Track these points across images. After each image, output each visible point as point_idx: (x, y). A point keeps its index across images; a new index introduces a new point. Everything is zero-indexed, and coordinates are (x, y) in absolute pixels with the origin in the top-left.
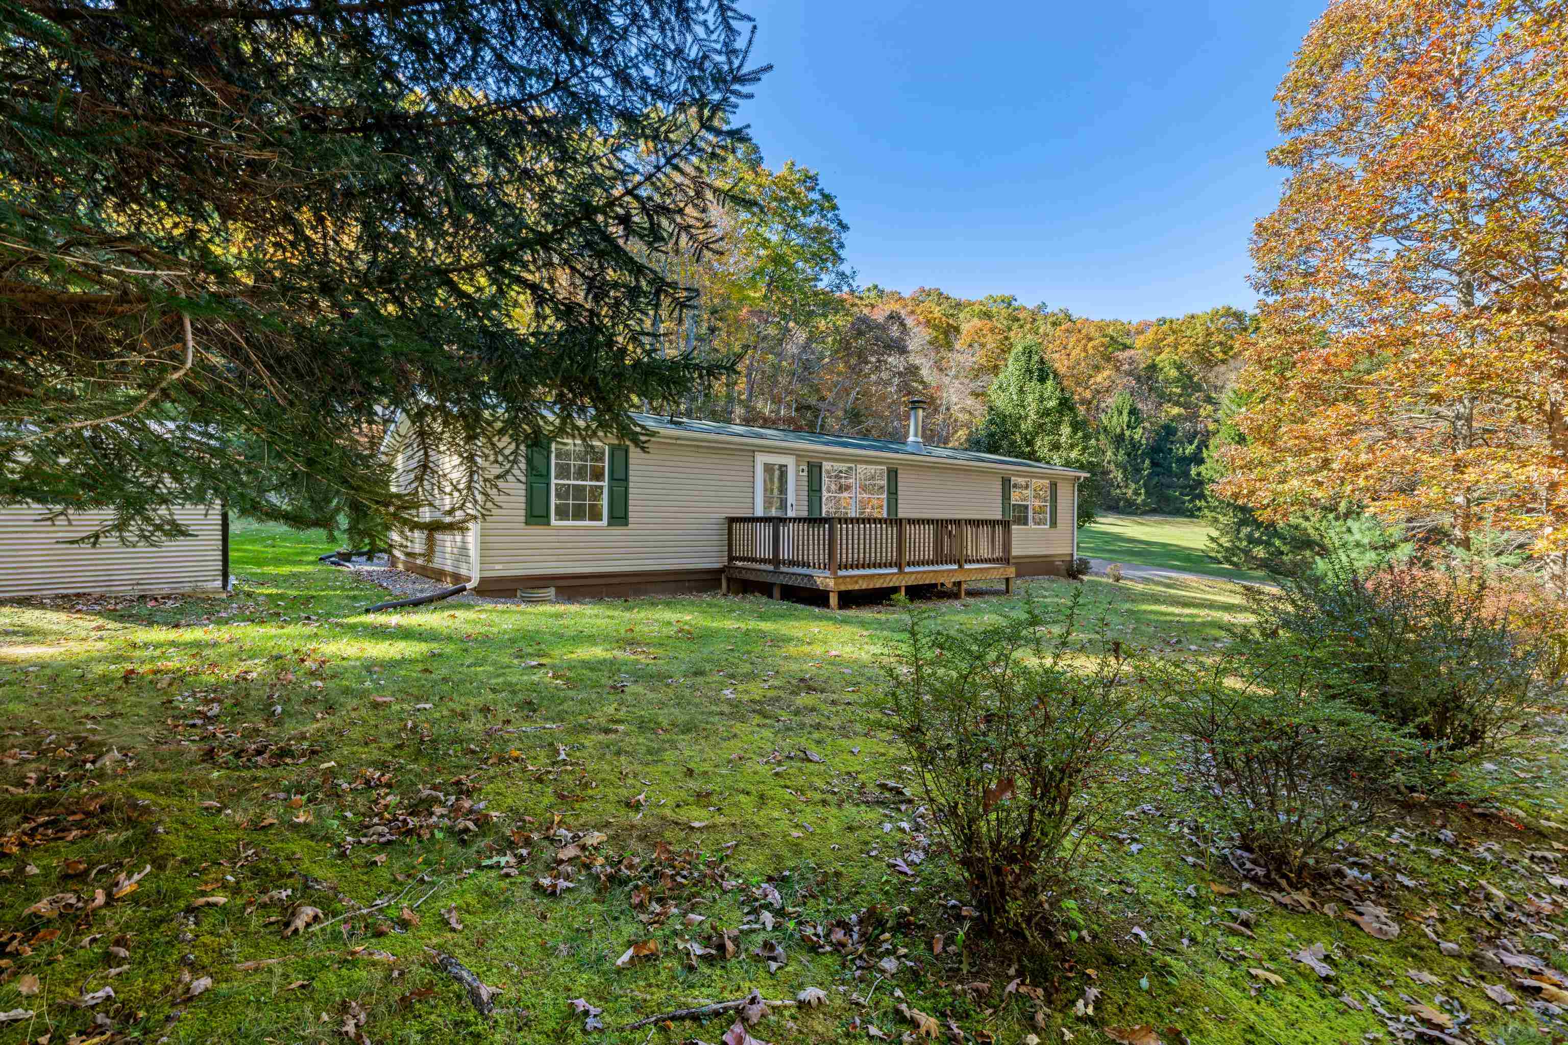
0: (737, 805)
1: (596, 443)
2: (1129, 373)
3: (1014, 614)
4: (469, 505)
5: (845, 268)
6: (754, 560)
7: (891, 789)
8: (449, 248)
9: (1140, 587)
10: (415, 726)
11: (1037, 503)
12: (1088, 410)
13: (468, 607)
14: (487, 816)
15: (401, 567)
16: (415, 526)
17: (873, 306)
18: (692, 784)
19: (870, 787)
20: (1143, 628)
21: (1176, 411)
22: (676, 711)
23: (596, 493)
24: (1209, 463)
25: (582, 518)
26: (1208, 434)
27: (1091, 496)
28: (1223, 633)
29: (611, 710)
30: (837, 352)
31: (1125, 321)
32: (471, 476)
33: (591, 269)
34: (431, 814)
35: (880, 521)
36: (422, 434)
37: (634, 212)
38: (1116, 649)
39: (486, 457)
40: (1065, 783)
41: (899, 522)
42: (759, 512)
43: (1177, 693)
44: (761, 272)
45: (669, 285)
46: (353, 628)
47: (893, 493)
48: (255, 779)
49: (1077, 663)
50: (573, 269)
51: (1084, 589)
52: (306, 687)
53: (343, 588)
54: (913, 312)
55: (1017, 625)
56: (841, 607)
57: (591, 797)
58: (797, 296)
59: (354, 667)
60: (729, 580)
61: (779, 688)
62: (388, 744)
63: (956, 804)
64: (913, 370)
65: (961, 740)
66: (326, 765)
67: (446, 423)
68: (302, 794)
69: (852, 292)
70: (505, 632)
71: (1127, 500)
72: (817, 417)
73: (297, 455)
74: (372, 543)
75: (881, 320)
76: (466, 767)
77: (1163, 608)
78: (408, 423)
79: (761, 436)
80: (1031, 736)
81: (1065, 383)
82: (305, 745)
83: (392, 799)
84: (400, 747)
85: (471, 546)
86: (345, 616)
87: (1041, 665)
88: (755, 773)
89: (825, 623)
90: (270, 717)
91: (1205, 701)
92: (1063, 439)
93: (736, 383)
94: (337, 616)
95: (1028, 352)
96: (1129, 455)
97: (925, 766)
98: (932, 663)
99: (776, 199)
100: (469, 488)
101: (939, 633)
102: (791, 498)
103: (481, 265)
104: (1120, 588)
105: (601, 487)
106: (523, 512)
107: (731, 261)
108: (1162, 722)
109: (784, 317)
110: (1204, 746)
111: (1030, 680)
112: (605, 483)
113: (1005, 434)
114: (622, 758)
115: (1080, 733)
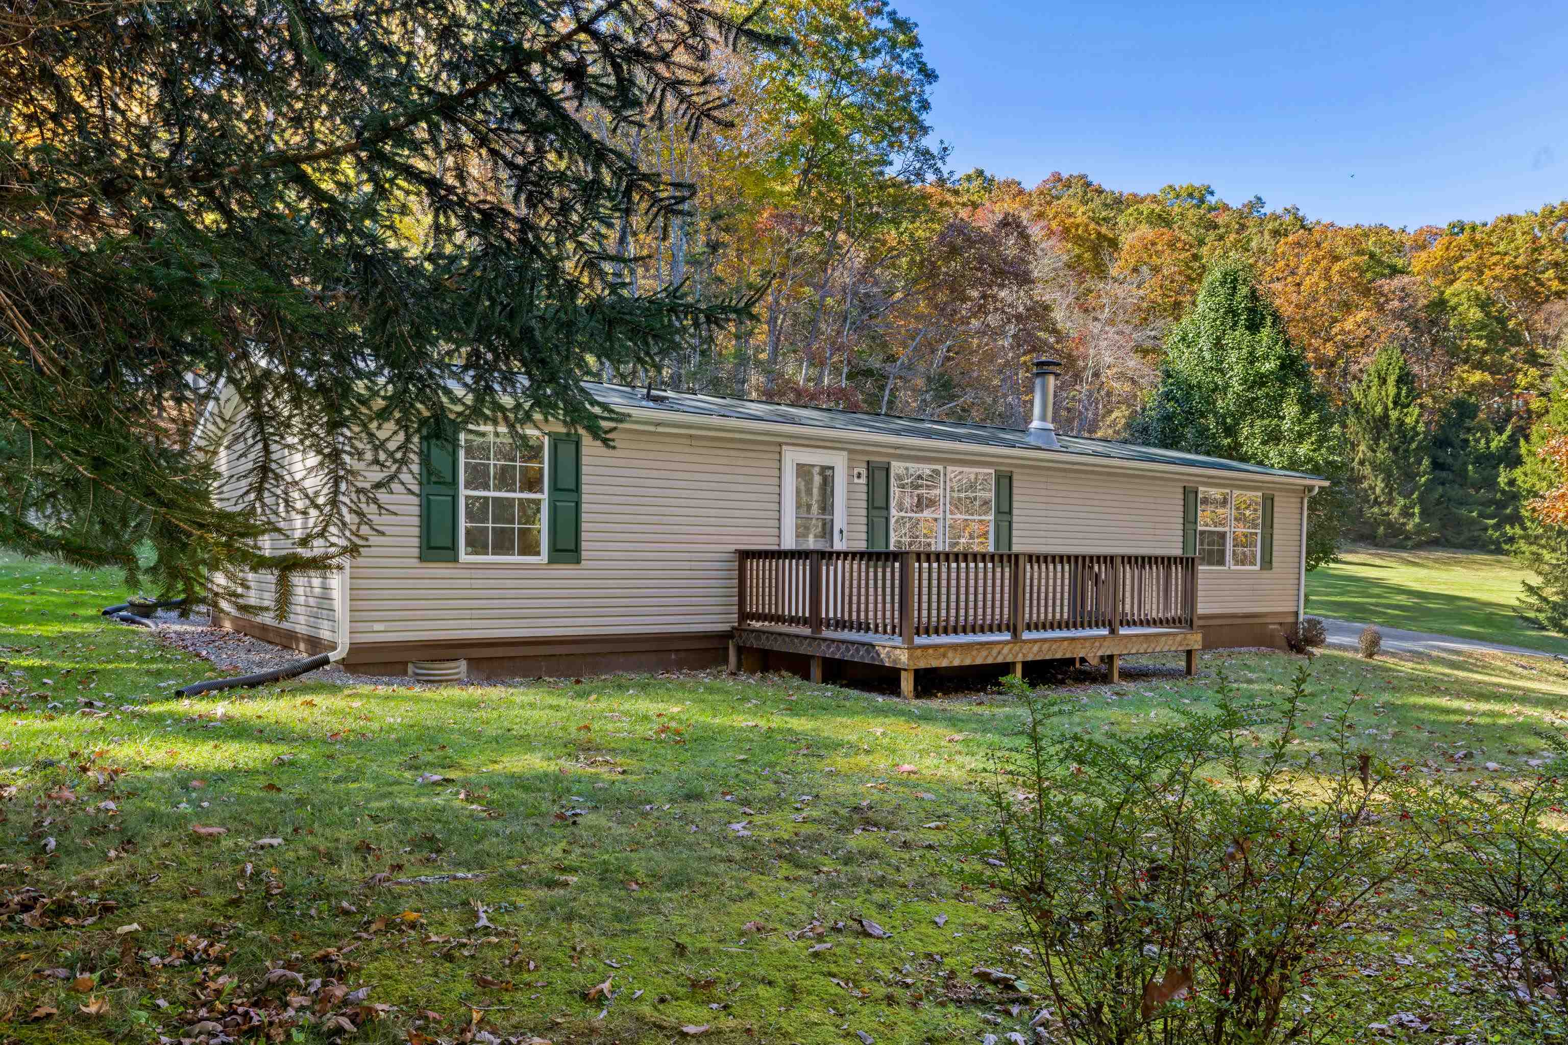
0: (753, 1000)
1: (530, 431)
2: (1400, 315)
3: (1198, 710)
4: (333, 529)
5: (930, 142)
6: (779, 619)
7: (996, 982)
8: (297, 121)
9: (1407, 667)
10: (257, 873)
11: (1241, 530)
12: (1329, 375)
13: (334, 689)
14: (370, 1010)
15: (228, 626)
16: (260, 563)
17: (975, 205)
18: (682, 967)
19: (963, 977)
20: (1411, 733)
21: (1476, 377)
22: (658, 855)
23: (530, 510)
24: (1530, 464)
25: (508, 551)
26: (1530, 416)
27: (1330, 519)
28: (1542, 743)
29: (557, 852)
30: (915, 281)
31: (1396, 227)
32: (336, 485)
33: (522, 153)
34: (286, 1005)
35: (984, 557)
36: (258, 418)
37: (589, 59)
38: (1363, 766)
39: (360, 454)
40: (1276, 976)
41: (1014, 559)
42: (789, 543)
43: (1460, 837)
44: (792, 151)
45: (646, 177)
46: (158, 719)
47: (1005, 512)
48: (21, 947)
49: (1299, 788)
50: (494, 153)
51: (1314, 670)
52: (91, 810)
53: (140, 659)
54: (1041, 215)
55: (1203, 727)
56: (918, 696)
57: (528, 985)
58: (851, 191)
59: (163, 781)
60: (740, 650)
61: (820, 821)
62: (218, 899)
63: (1100, 1005)
64: (1039, 312)
65: (1109, 907)
66: (126, 928)
67: (296, 402)
68: (92, 970)
69: (941, 182)
70: (391, 729)
71: (1390, 525)
72: (882, 388)
73: (77, 453)
74: (188, 589)
75: (988, 229)
76: (336, 936)
77: (1444, 702)
78: (236, 398)
79: (792, 421)
80: (1222, 902)
81: (1292, 331)
82: (94, 897)
83: (226, 982)
84: (235, 903)
85: (336, 594)
86: (146, 702)
87: (1241, 791)
88: (783, 952)
89: (891, 720)
90: (39, 855)
91: (1506, 852)
92: (1286, 425)
93: (751, 334)
94: (133, 702)
95: (1231, 280)
96: (1395, 450)
97: (1052, 945)
98: (1063, 785)
99: (817, 30)
100: (334, 502)
101: (1076, 738)
102: (840, 520)
103: (349, 149)
104: (1375, 668)
105: (538, 502)
106: (416, 542)
107: (744, 133)
108: (1436, 883)
109: (831, 224)
110: (1502, 922)
111: (1223, 815)
112: (544, 497)
113: (1190, 416)
114: (576, 926)
115: (1302, 898)
